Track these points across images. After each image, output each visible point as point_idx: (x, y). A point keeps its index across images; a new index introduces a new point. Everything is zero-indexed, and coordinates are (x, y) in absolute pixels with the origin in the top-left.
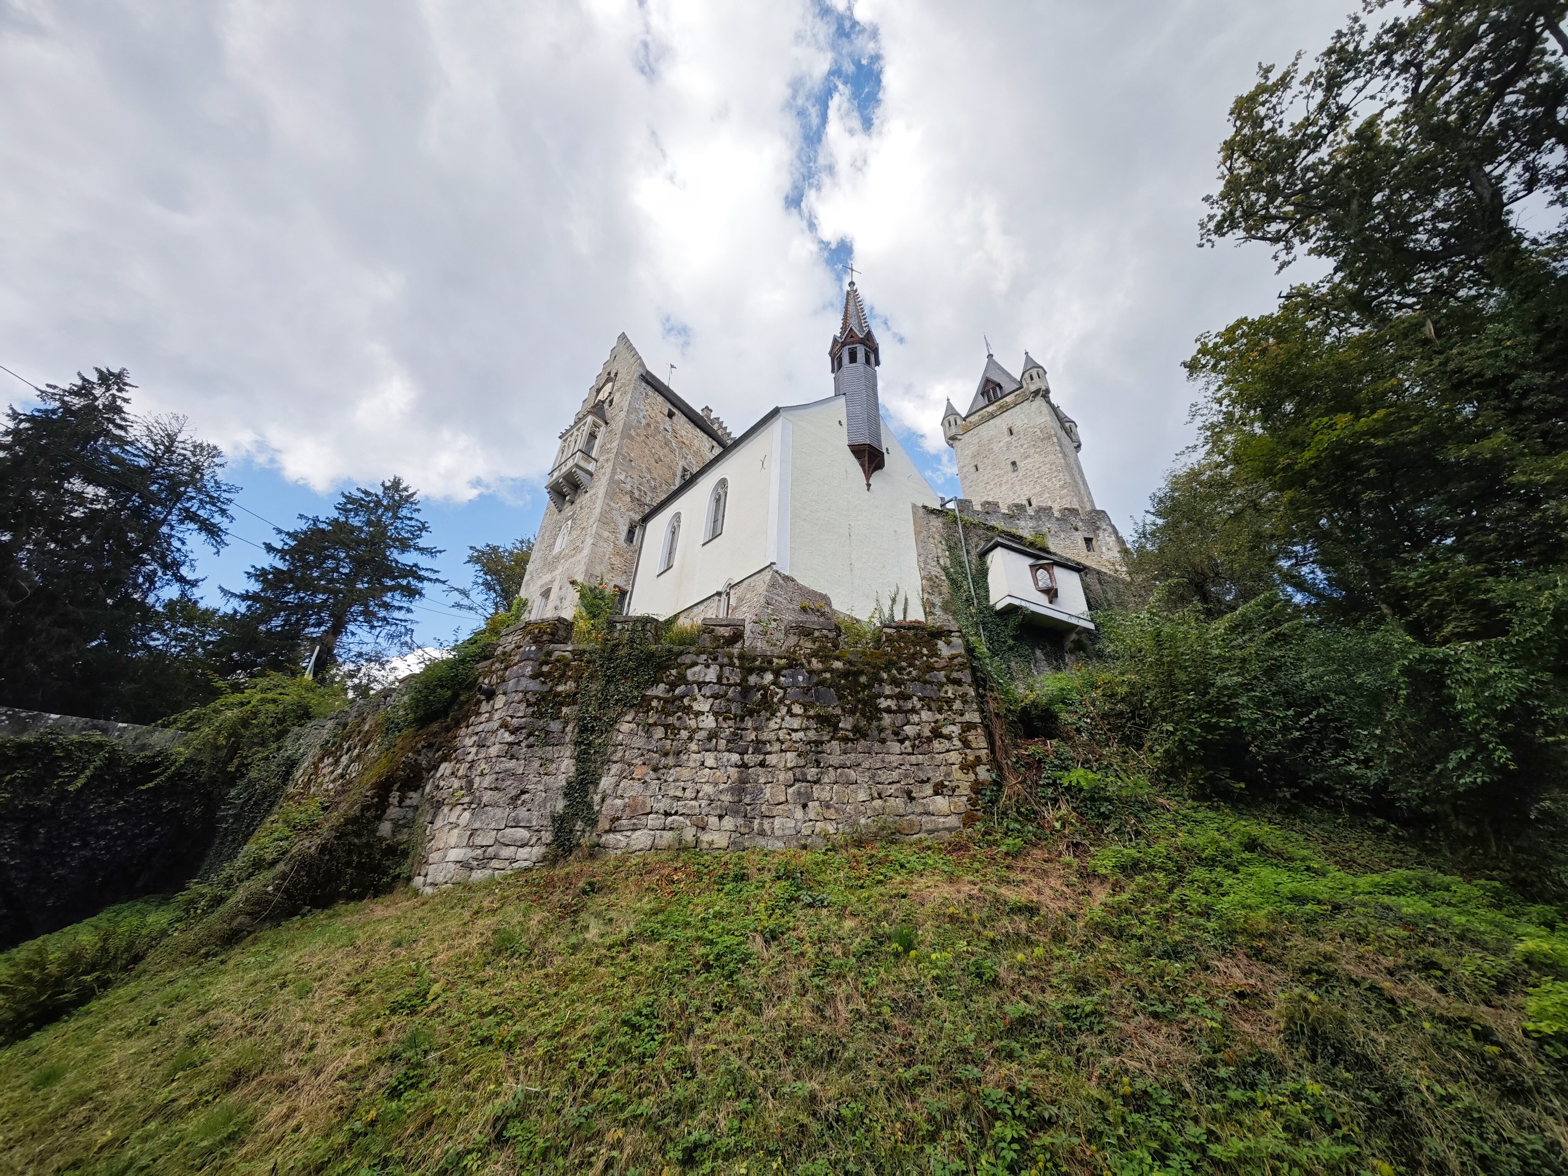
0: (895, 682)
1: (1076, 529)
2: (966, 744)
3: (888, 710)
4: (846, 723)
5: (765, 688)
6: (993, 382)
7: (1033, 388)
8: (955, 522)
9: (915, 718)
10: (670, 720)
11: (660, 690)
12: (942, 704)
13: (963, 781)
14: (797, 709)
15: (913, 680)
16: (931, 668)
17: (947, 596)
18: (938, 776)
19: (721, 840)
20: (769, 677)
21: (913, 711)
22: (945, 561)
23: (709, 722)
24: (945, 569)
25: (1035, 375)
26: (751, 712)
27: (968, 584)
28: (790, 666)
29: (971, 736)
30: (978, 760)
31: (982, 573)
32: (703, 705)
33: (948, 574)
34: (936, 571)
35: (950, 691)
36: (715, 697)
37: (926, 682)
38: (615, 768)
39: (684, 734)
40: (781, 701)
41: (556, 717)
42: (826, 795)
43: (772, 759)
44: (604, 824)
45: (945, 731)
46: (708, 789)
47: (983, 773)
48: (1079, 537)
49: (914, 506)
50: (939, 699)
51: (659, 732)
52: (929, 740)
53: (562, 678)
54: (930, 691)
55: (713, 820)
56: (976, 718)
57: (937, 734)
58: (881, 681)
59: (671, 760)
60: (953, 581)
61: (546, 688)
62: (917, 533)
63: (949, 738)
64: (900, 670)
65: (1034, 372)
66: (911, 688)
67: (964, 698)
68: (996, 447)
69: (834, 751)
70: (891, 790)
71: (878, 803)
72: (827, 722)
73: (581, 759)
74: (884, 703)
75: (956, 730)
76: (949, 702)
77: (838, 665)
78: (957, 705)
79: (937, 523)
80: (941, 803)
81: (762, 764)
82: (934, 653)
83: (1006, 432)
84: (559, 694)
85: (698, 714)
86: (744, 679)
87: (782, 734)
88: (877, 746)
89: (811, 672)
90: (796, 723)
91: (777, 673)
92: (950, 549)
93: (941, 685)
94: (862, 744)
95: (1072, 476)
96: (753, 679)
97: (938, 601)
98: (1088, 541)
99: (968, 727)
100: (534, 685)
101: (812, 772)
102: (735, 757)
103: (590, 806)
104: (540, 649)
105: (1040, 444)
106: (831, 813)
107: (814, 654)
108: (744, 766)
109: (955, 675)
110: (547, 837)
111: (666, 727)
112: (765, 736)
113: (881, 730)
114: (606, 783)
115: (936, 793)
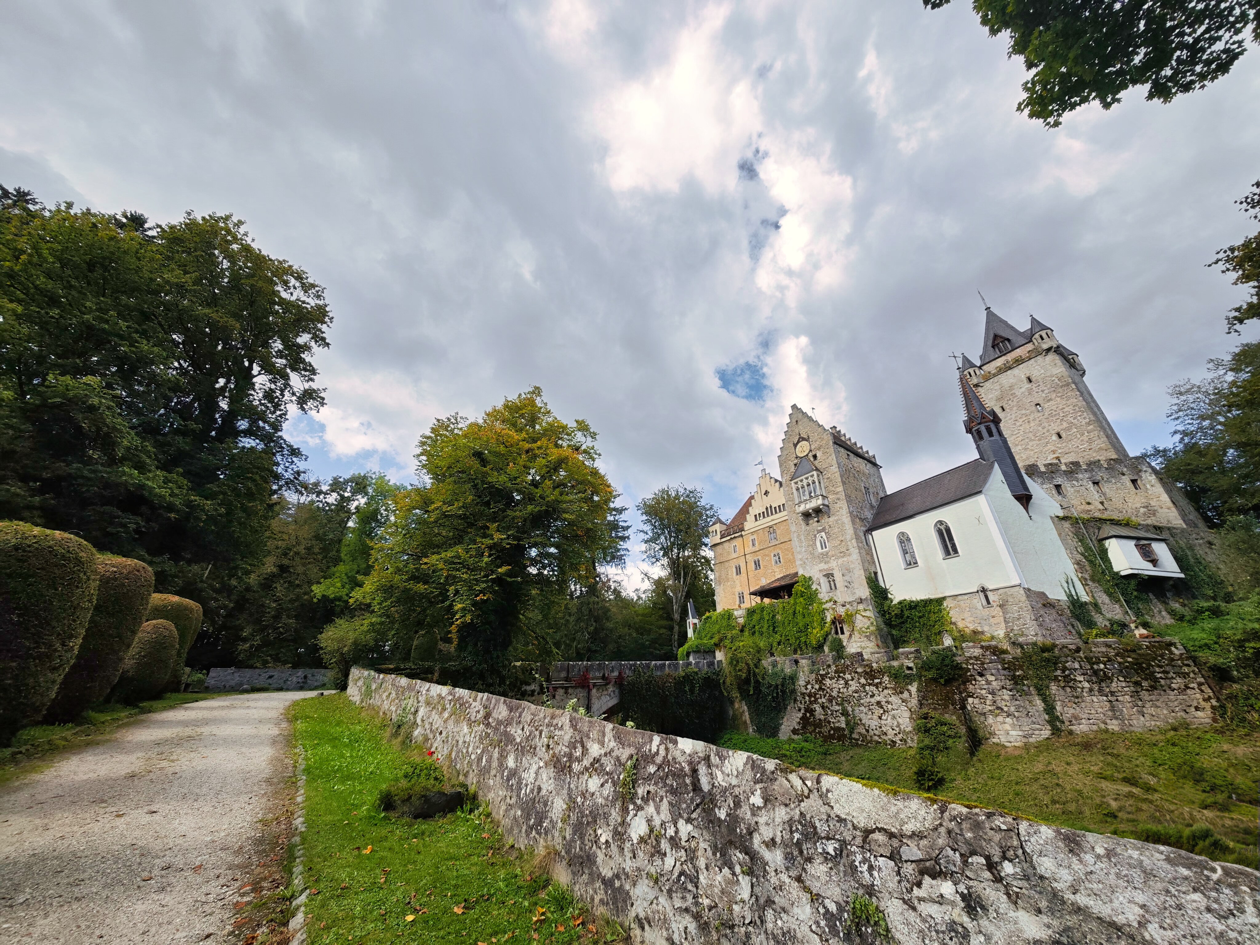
0: (1161, 667)
1: (1123, 474)
2: (1202, 691)
3: (1161, 678)
4: (1145, 684)
5: (1102, 670)
6: (1001, 337)
7: (1045, 346)
8: (1078, 523)
9: (1175, 681)
10: (1071, 684)
11: (1059, 673)
12: (1185, 675)
13: (1207, 705)
14: (1121, 679)
15: (1167, 665)
16: (1173, 660)
17: (1090, 572)
18: (1195, 704)
19: (1116, 729)
20: (1102, 666)
21: (1172, 678)
22: (1081, 549)
23: (1086, 685)
24: (1082, 554)
25: (1045, 336)
26: (1102, 681)
27: (1099, 561)
28: (1109, 661)
29: (1203, 688)
30: (1210, 698)
31: (1104, 553)
32: (1081, 678)
33: (1085, 557)
34: (1079, 557)
35: (1186, 669)
36: (1083, 674)
37: (1173, 666)
38: (1059, 703)
39: (1079, 690)
40: (1113, 675)
41: (1024, 685)
42: (1149, 712)
43: (1120, 698)
44: (1067, 723)
45: (1192, 685)
46: (1100, 710)
47: (1214, 702)
48: (1126, 480)
49: (1051, 517)
50: (1182, 673)
51: (1068, 690)
52: (1185, 690)
53: (1015, 670)
54: (1177, 670)
55: (1108, 721)
56: (1202, 680)
57: (1187, 687)
58: (1153, 666)
59: (1080, 700)
60: (1091, 562)
61: (1012, 673)
62: (1060, 535)
63: (1193, 689)
64: (1159, 661)
65: (1043, 333)
66: (1168, 669)
67: (1193, 672)
68: (1018, 393)
69: (1144, 695)
70: (1177, 709)
71: (1173, 714)
72: (1137, 684)
73: (1044, 700)
74: (1159, 675)
75: (1195, 685)
76: (1188, 674)
77: (1130, 659)
78: (1192, 675)
79: (1067, 525)
80: (1199, 714)
81: (1117, 700)
82: (1171, 653)
83: (1025, 381)
84: (1019, 676)
85: (1080, 682)
86: (1092, 668)
87: (1120, 688)
88: (1162, 693)
89: (1120, 663)
90: (1124, 684)
91: (1105, 664)
92: (1081, 541)
93: (1181, 667)
94: (1156, 692)
95: (1095, 414)
96: (1095, 667)
97: (1087, 576)
98: (1134, 482)
99: (1200, 684)
100: (1006, 672)
101: (1140, 703)
102: (1105, 698)
103: (1058, 717)
104: (998, 658)
105: (1060, 390)
106: (1155, 718)
107: (1117, 655)
108: (1110, 701)
109: (1185, 662)
110: (1049, 727)
111: (1070, 687)
112: (1113, 690)
113: (1162, 686)
114: (1058, 708)
115: (1197, 710)
